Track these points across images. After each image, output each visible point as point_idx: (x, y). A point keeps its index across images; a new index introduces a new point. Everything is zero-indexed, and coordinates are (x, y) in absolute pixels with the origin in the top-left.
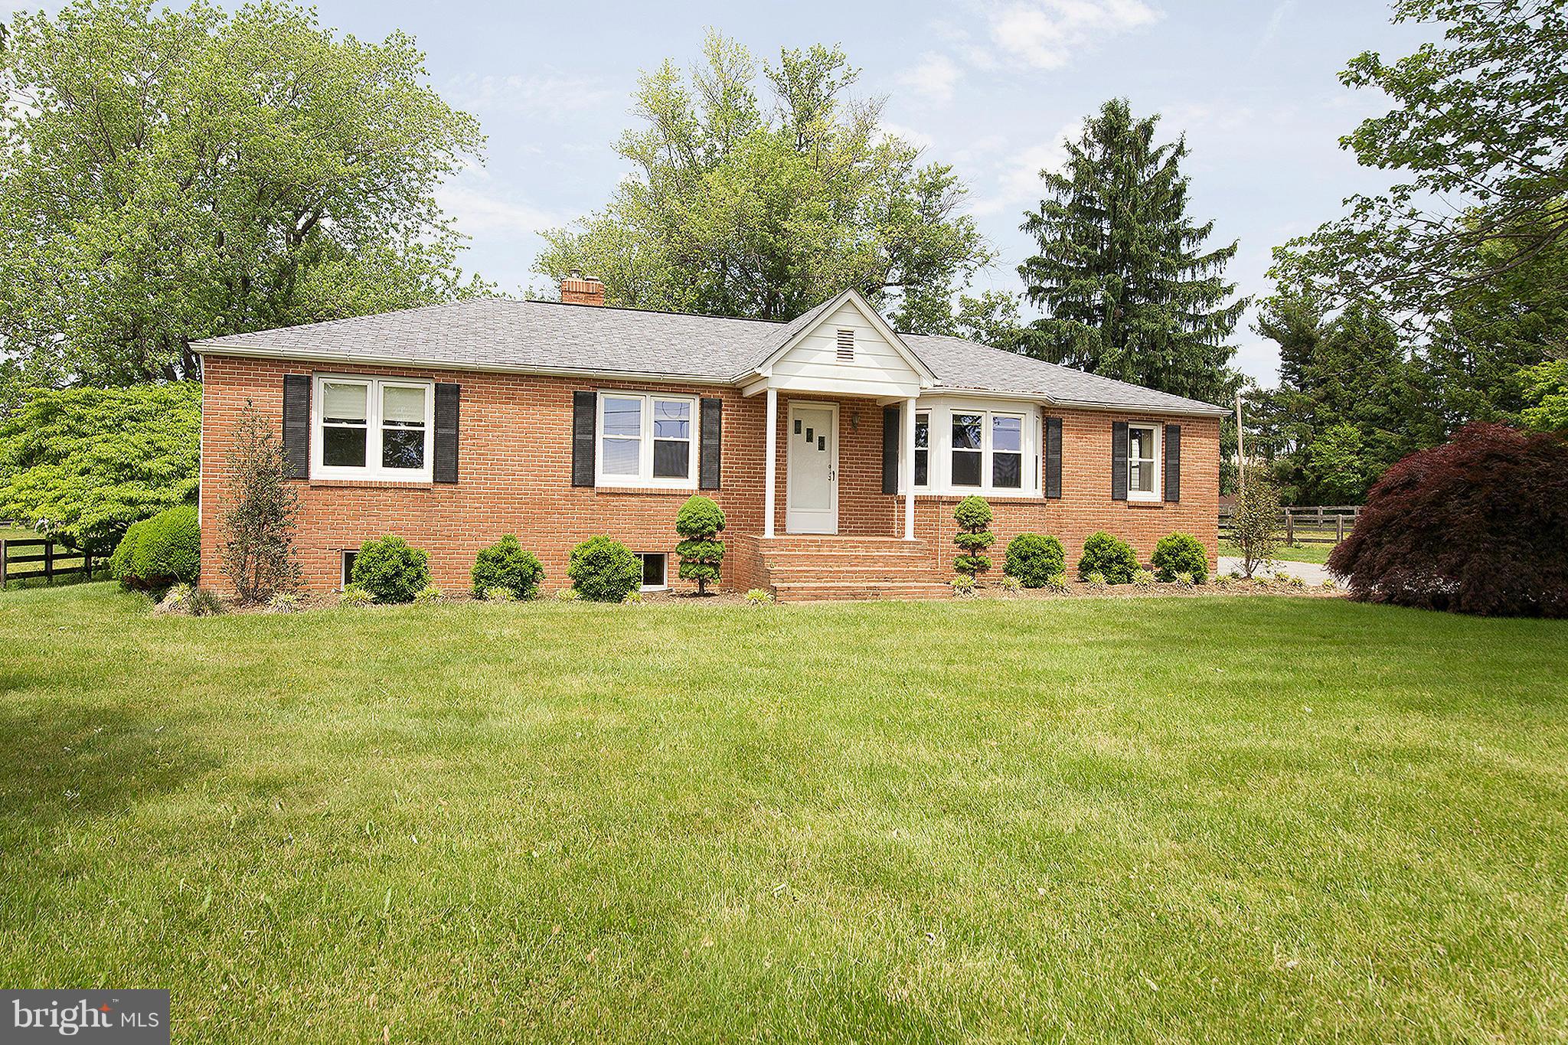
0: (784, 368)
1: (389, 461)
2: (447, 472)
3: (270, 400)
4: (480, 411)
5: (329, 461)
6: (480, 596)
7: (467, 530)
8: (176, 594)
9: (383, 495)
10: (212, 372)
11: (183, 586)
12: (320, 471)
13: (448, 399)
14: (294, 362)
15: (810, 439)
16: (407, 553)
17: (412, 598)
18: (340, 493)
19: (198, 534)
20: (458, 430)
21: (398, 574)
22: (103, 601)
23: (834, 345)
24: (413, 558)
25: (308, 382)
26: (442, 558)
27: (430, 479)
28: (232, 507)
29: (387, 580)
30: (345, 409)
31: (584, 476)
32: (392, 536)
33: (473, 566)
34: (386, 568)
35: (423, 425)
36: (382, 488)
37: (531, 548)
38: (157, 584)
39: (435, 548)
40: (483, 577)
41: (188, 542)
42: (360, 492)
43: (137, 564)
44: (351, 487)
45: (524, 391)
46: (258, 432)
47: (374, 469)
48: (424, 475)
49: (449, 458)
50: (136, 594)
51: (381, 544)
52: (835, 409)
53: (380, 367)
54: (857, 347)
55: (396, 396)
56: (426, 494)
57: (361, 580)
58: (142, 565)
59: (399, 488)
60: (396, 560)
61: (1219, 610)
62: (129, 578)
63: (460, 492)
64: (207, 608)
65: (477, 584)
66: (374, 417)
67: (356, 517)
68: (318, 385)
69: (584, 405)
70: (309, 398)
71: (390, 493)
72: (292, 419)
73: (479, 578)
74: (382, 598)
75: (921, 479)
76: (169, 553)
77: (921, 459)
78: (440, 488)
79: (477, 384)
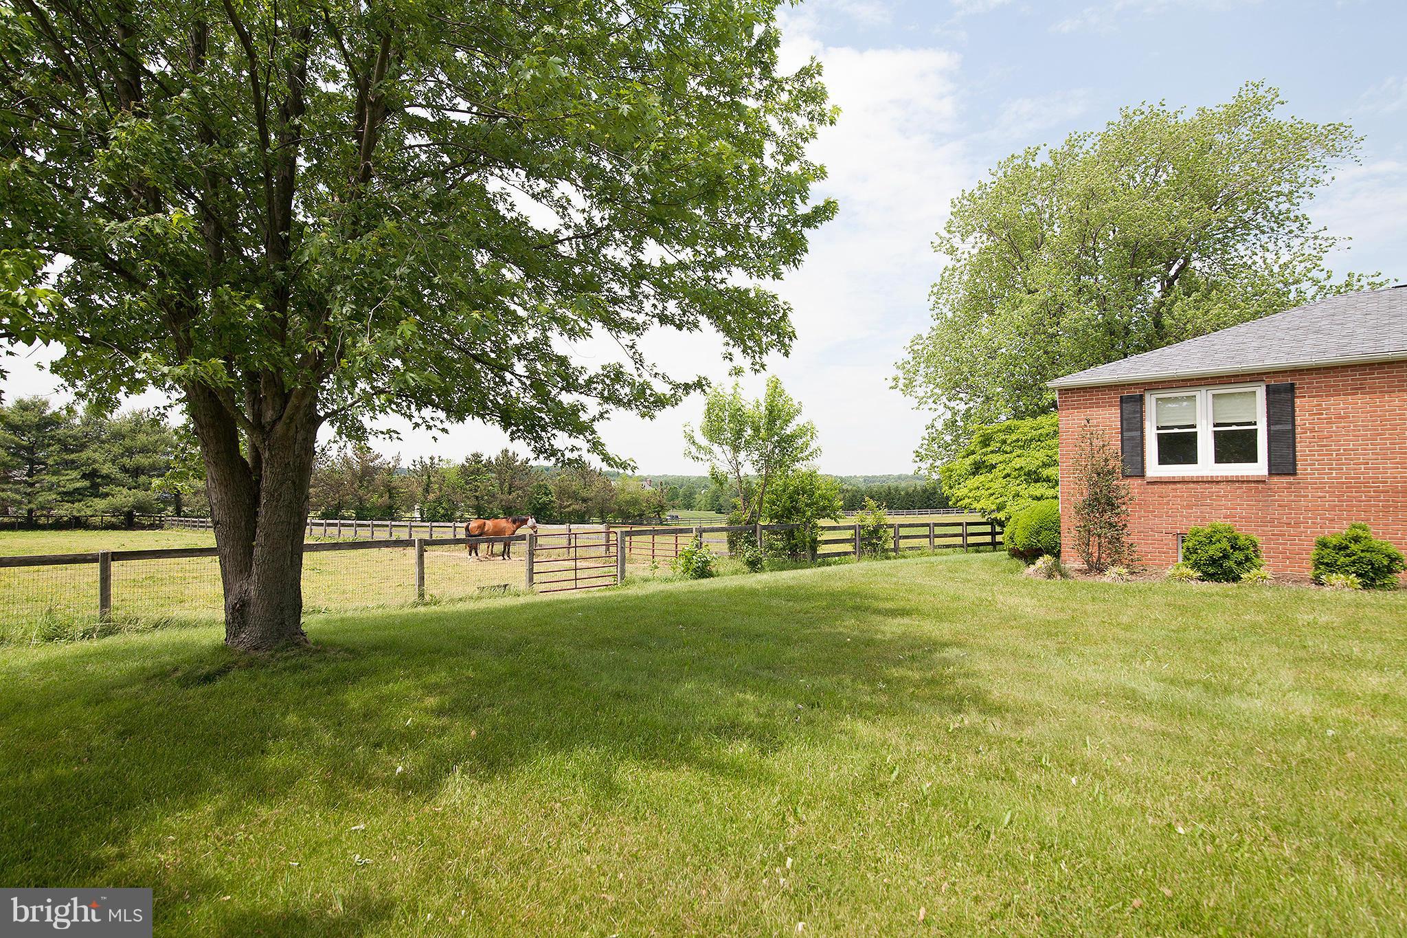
1: (1219, 459)
2: (1283, 464)
3: (1108, 418)
4: (1319, 405)
5: (1163, 461)
6: (1318, 581)
7: (1310, 518)
8: (1044, 561)
9: (1214, 488)
10: (1065, 401)
11: (1047, 557)
12: (1154, 468)
13: (1281, 399)
14: (1129, 385)
16: (1236, 538)
17: (1236, 579)
18: (1174, 487)
19: (1058, 520)
20: (1294, 425)
21: (1226, 556)
22: (995, 564)
24: (1241, 542)
25: (1141, 399)
26: (1281, 544)
27: (1265, 472)
28: (1079, 499)
29: (1213, 561)
30: (1177, 418)
32: (1219, 523)
33: (1313, 554)
34: (1214, 551)
35: (1255, 424)
36: (1212, 482)
38: (1029, 555)
39: (1273, 535)
40: (1322, 564)
41: (1052, 526)
42: (1192, 485)
43: (1017, 540)
44: (1183, 481)
45: (1375, 380)
46: (1095, 442)
47: (1206, 464)
48: (1259, 468)
49: (1285, 451)
50: (1015, 561)
51: (1207, 530)
53: (1207, 378)
55: (1223, 401)
56: (1260, 486)
57: (1189, 559)
58: (1021, 540)
59: (1229, 481)
60: (1225, 544)
62: (1013, 549)
63: (1299, 483)
64: (1056, 573)
65: (1316, 569)
66: (1204, 422)
67: (1189, 507)
68: (1150, 401)
70: (1142, 412)
71: (1222, 486)
72: (1129, 430)
73: (1318, 563)
74: (1207, 577)
76: (1038, 533)
78: (1276, 479)
79: (1315, 380)
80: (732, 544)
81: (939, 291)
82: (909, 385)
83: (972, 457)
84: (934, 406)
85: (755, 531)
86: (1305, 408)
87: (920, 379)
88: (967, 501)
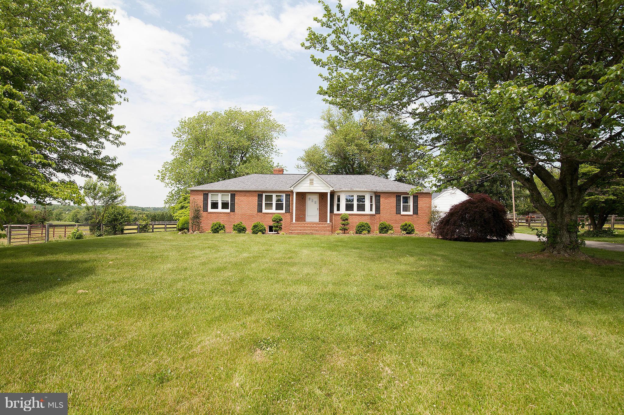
0: (296, 188)
1: (223, 208)
2: (233, 210)
3: (201, 198)
4: (239, 198)
5: (211, 208)
6: (231, 232)
9: (221, 214)
10: (191, 193)
11: (185, 230)
12: (210, 210)
13: (233, 196)
14: (205, 191)
15: (312, 201)
17: (218, 233)
18: (212, 214)
20: (235, 202)
21: (218, 228)
23: (309, 182)
24: (221, 225)
25: (208, 194)
27: (230, 211)
29: (215, 229)
30: (215, 199)
31: (260, 210)
32: (218, 221)
33: (232, 227)
34: (215, 227)
35: (228, 201)
36: (220, 213)
37: (244, 225)
38: (182, 230)
40: (233, 229)
41: (188, 223)
42: (217, 214)
44: (215, 213)
45: (247, 194)
46: (195, 203)
47: (220, 210)
49: (233, 207)
50: (178, 231)
51: (216, 223)
52: (318, 195)
53: (220, 191)
54: (314, 182)
55: (223, 196)
56: (228, 214)
57: (211, 229)
59: (224, 213)
60: (218, 226)
61: (413, 239)
62: (178, 229)
63: (235, 214)
66: (220, 200)
67: (216, 218)
68: (210, 195)
69: (260, 196)
70: (208, 197)
72: (205, 201)
74: (214, 232)
75: (338, 209)
76: (184, 225)
77: (338, 206)
78: (231, 213)
79: (238, 193)
80: (91, 230)
81: (174, 148)
82: (163, 179)
83: (181, 204)
84: (171, 186)
85: (100, 226)
86: (236, 198)
87: (166, 178)
88: (178, 217)
